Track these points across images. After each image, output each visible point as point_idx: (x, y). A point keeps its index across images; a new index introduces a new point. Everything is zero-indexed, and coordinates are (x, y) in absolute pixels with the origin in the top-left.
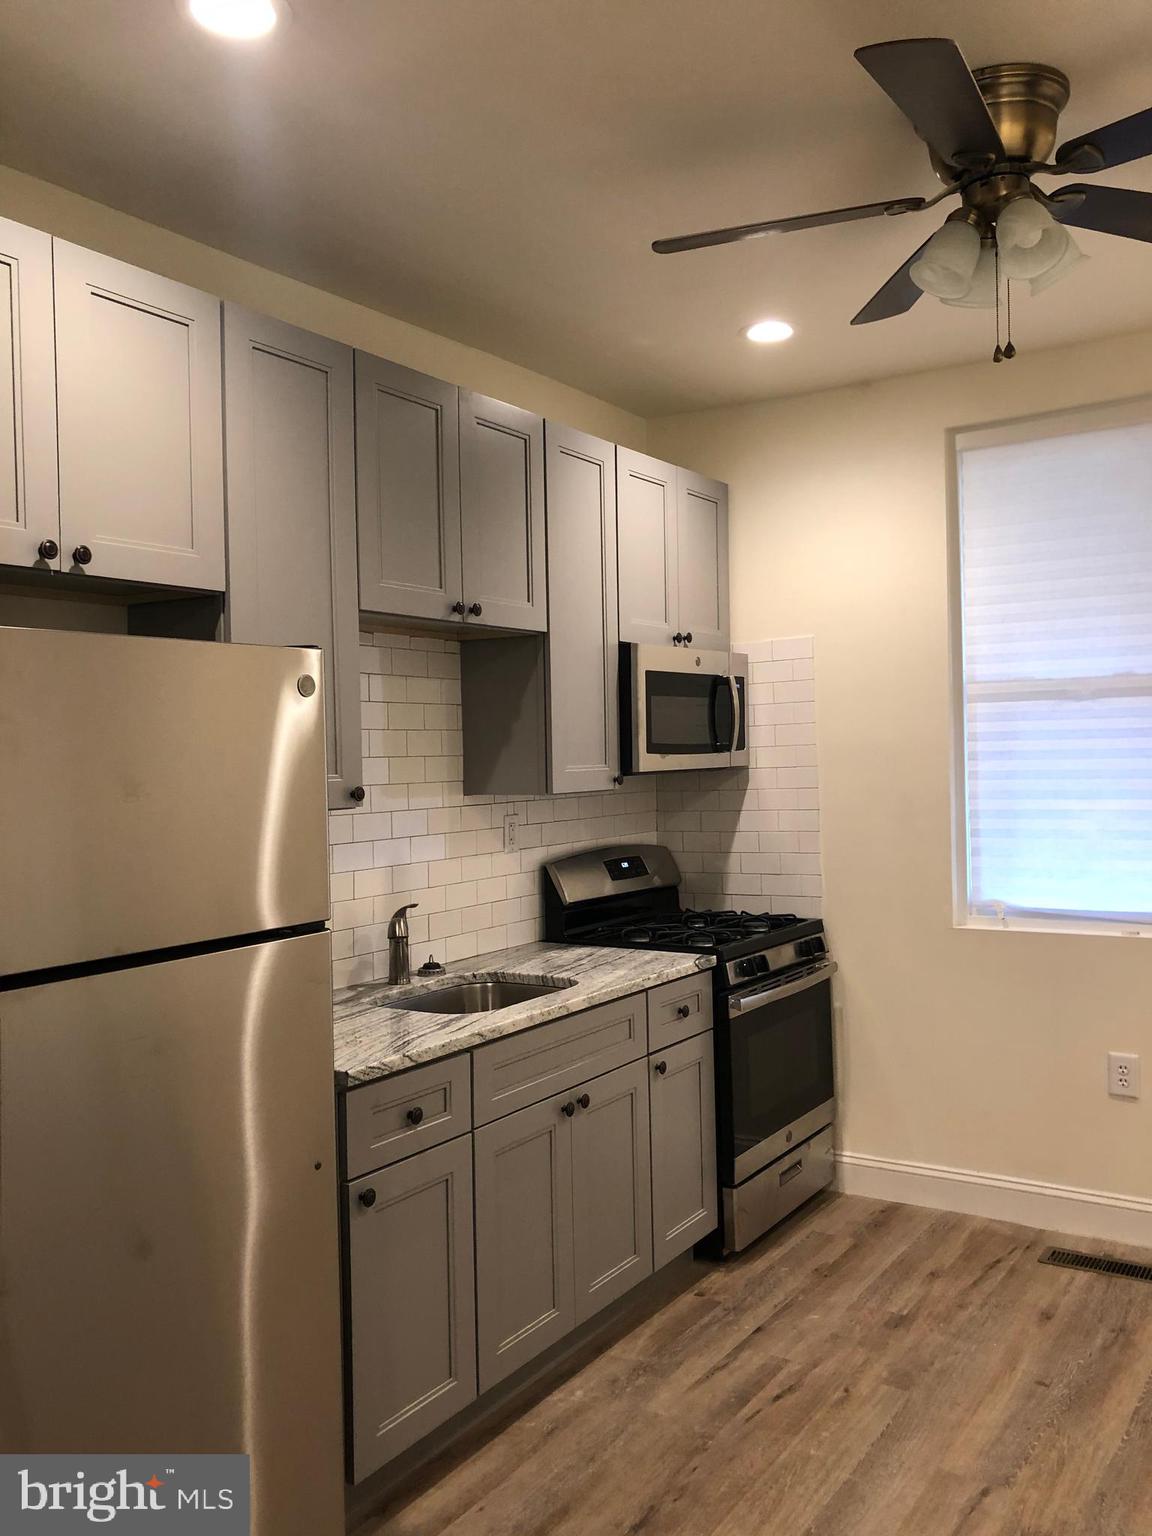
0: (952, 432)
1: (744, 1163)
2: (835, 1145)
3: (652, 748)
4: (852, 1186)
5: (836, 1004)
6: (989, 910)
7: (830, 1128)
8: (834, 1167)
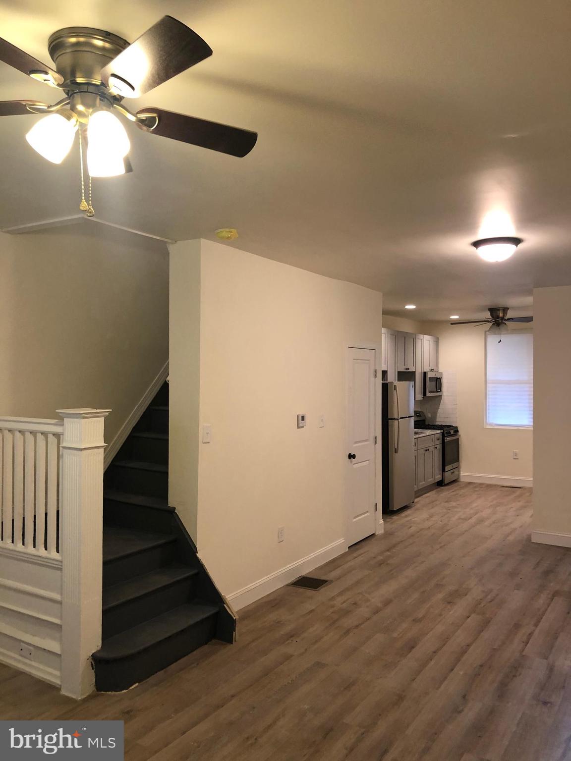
0: (486, 332)
1: (447, 468)
2: (459, 471)
3: (430, 392)
4: (462, 479)
5: (460, 443)
6: (490, 425)
7: (458, 467)
8: (459, 475)
